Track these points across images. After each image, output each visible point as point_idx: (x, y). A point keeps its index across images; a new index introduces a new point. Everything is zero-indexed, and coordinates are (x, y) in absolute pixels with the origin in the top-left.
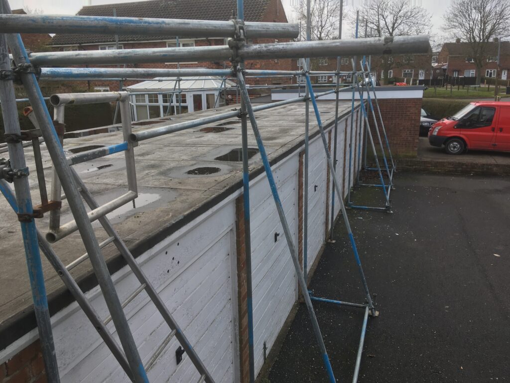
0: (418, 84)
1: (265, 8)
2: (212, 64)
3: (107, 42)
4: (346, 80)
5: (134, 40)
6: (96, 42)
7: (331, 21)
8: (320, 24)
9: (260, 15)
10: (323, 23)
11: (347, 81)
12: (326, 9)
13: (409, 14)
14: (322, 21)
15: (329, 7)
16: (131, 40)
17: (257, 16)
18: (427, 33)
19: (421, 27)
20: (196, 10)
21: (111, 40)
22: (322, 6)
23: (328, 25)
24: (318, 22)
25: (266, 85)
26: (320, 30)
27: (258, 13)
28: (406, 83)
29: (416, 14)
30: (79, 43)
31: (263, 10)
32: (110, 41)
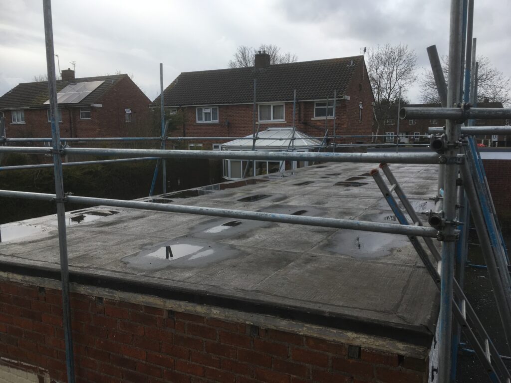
0: (497, 146)
1: (353, 73)
2: (300, 123)
3: (205, 104)
4: (413, 139)
5: (228, 103)
6: (195, 104)
7: (399, 84)
8: (389, 86)
9: (348, 80)
10: (392, 86)
11: (415, 141)
12: (395, 72)
13: (485, 77)
14: (390, 84)
15: (398, 71)
16: (226, 103)
17: (345, 80)
18: (504, 96)
19: (498, 90)
20: (286, 76)
21: (208, 102)
22: (391, 69)
23: (397, 87)
24: (387, 84)
25: (351, 144)
26: (389, 91)
27: (346, 78)
28: (484, 144)
29: (491, 77)
30: (179, 105)
31: (351, 75)
32: (207, 104)
